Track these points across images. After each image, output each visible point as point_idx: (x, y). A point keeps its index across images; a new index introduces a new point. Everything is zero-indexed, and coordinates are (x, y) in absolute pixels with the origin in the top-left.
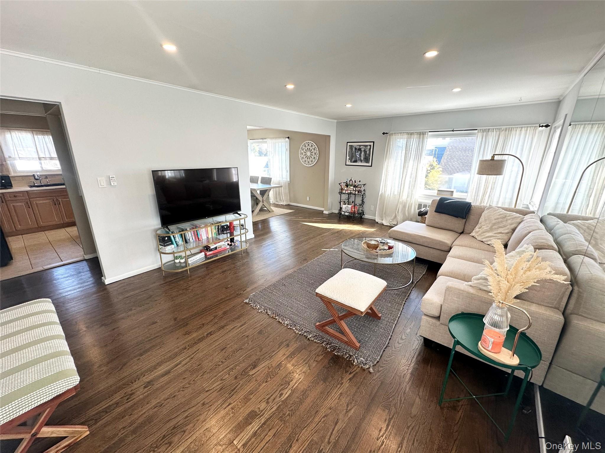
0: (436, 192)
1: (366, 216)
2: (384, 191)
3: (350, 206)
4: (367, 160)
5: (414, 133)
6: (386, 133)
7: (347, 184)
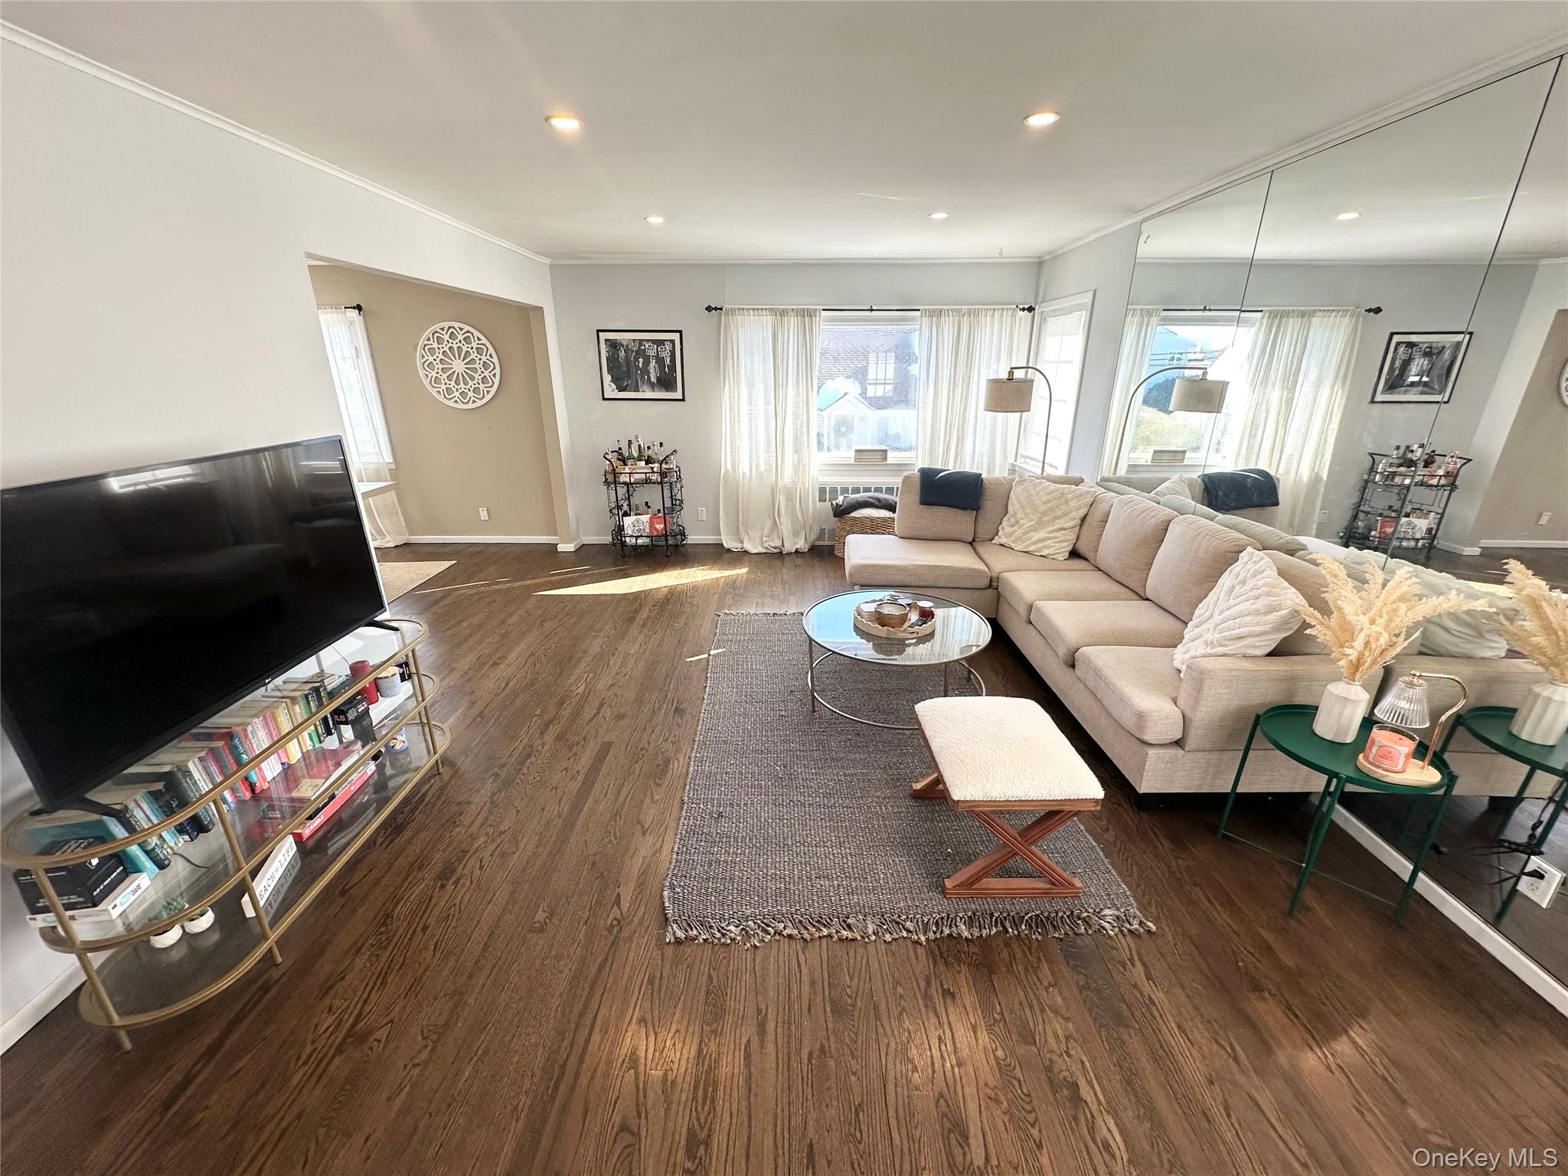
0: (852, 454)
1: (692, 538)
2: (733, 465)
3: (645, 518)
4: (667, 382)
5: (787, 312)
6: (716, 309)
7: (620, 454)
